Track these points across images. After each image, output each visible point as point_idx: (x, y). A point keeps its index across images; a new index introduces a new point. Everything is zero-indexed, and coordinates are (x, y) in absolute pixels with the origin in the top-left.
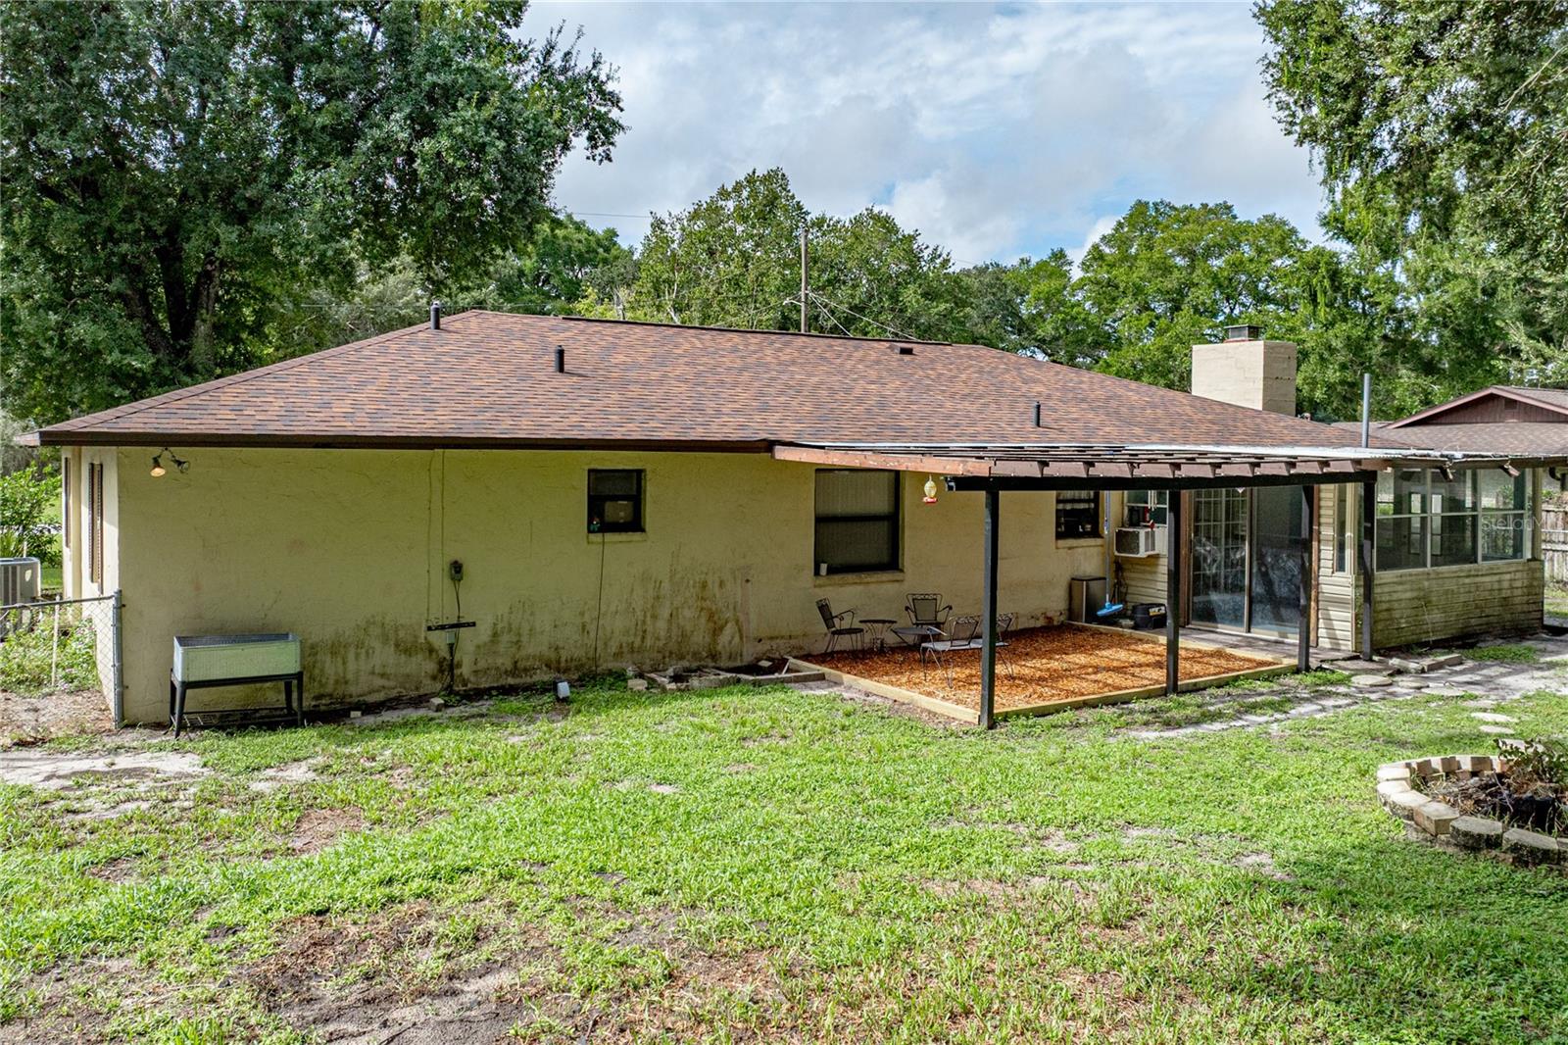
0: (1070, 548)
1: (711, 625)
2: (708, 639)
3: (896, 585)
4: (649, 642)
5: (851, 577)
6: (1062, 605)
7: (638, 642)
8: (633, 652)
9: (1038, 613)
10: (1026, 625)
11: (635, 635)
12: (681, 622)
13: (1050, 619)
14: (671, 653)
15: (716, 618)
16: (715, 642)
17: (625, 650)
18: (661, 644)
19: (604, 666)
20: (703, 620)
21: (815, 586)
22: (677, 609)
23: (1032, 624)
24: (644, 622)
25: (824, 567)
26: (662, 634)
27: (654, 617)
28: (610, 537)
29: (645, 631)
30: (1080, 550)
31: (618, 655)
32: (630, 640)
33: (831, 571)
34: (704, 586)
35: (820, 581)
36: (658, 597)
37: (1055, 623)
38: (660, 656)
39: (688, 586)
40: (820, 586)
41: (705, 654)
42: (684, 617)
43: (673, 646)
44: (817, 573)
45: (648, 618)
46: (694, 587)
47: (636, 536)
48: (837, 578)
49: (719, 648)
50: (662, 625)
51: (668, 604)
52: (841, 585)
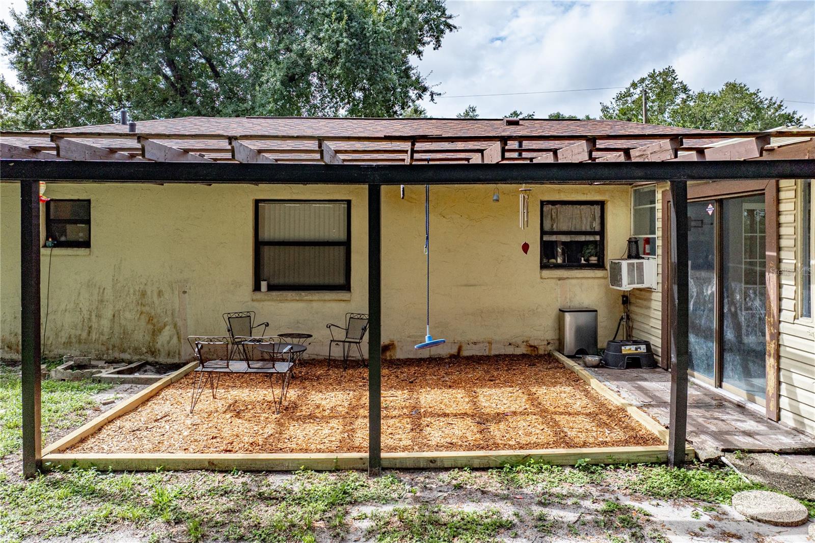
0: (560, 279)
1: (150, 326)
2: (148, 338)
3: (343, 304)
4: (94, 336)
5: (290, 295)
6: (551, 335)
7: (84, 335)
8: (80, 342)
9: (519, 341)
10: (503, 352)
11: (82, 330)
12: (123, 322)
13: (534, 348)
14: (114, 346)
15: (155, 320)
16: (154, 341)
17: (74, 340)
18: (105, 338)
19: (55, 352)
20: (143, 323)
21: (253, 300)
22: (119, 311)
23: (510, 351)
24: (90, 319)
25: (264, 285)
26: (106, 330)
27: (99, 316)
28: (57, 251)
29: (90, 327)
30: (574, 281)
31: (68, 344)
32: (79, 332)
33: (271, 288)
34: (143, 294)
35: (258, 295)
36: (102, 301)
37: (541, 352)
38: (104, 348)
39: (128, 294)
40: (257, 300)
41: (144, 350)
42: (126, 319)
43: (116, 340)
44: (257, 288)
45: (93, 317)
46: (134, 294)
47: (82, 251)
48: (274, 294)
49: (158, 346)
50: (105, 323)
51: (111, 307)
52: (281, 301)
